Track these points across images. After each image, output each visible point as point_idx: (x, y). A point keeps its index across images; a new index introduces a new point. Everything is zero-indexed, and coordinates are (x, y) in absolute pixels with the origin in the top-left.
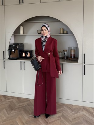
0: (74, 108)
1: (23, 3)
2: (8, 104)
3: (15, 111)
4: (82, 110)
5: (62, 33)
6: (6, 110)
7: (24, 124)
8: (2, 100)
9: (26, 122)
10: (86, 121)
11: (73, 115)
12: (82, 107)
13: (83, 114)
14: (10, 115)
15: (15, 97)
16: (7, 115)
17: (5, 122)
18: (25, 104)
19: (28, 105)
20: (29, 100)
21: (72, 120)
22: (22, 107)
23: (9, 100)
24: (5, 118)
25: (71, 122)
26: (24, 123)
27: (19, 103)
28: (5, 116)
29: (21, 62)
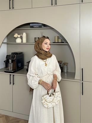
1: (13, 8)
5: (57, 42)
29: (10, 75)
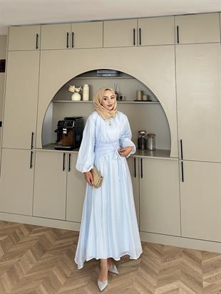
0: (164, 250)
2: (35, 242)
3: (51, 255)
4: (181, 256)
5: (139, 99)
6: (33, 252)
7: (67, 278)
10: (186, 274)
12: (182, 250)
14: (40, 261)
16: (35, 261)
18: (70, 241)
22: (63, 247)
23: (37, 234)
24: (31, 267)
25: (157, 275)
26: (68, 276)
27: (57, 240)
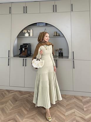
0: (67, 97)
4: (74, 98)
7: (28, 111)
8: (6, 94)
9: (30, 109)
10: (77, 106)
11: (67, 103)
12: (73, 96)
13: (75, 101)
14: (15, 105)
15: (17, 91)
16: (13, 105)
17: (12, 110)
18: (27, 96)
19: (29, 97)
20: (29, 92)
21: (66, 106)
22: (24, 98)
24: (11, 108)
27: (21, 95)
28: (11, 106)
29: (23, 59)
